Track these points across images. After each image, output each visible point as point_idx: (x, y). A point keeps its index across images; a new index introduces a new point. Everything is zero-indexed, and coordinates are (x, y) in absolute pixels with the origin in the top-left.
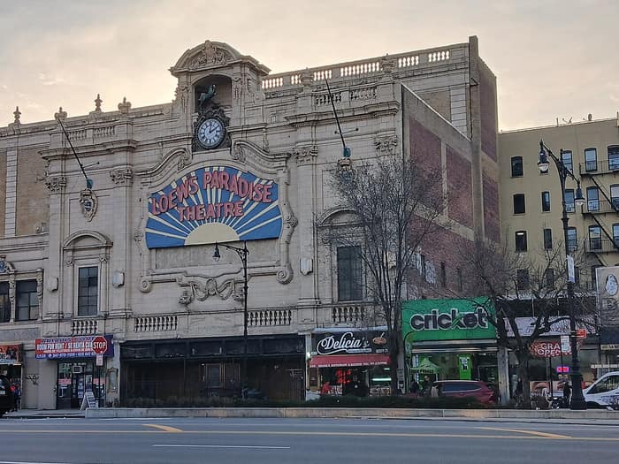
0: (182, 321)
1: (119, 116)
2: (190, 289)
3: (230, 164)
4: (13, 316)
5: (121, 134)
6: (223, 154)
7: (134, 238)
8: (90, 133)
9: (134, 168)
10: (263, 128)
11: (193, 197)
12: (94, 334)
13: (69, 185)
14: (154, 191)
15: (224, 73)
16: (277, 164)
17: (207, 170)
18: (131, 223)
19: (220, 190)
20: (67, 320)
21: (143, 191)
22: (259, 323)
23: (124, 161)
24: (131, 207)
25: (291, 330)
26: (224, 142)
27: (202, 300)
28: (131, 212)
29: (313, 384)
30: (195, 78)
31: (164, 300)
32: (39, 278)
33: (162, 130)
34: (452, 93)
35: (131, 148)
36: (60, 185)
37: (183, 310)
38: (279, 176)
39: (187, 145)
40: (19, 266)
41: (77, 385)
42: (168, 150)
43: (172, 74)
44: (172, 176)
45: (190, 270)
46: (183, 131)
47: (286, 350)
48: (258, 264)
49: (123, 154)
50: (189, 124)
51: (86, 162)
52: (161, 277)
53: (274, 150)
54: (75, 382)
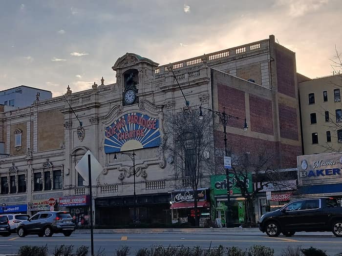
0: (120, 187)
1: (92, 91)
2: (123, 172)
3: (138, 111)
4: (52, 187)
5: (93, 100)
6: (136, 107)
7: (99, 149)
8: (80, 100)
9: (99, 116)
10: (152, 93)
11: (123, 128)
12: (84, 195)
13: (73, 125)
14: (107, 126)
15: (135, 68)
16: (158, 110)
17: (129, 115)
18: (98, 142)
19: (134, 124)
20: (73, 188)
21: (103, 126)
22: (152, 188)
23: (94, 113)
24: (98, 134)
25: (165, 191)
26: (136, 101)
27: (128, 177)
28: (98, 137)
29: (175, 217)
30: (123, 71)
31: (113, 178)
32: (62, 169)
33: (110, 96)
34: (262, 65)
35: (97, 106)
36: (69, 125)
37: (120, 182)
38: (159, 116)
39: (120, 103)
40: (55, 164)
41: (78, 219)
42: (113, 106)
43: (114, 70)
44: (115, 118)
45: (124, 163)
46: (118, 97)
47: (163, 201)
48: (152, 159)
49: (94, 109)
50: (121, 93)
51: (80, 113)
52: (111, 167)
53: (157, 104)
54: (77, 217)
